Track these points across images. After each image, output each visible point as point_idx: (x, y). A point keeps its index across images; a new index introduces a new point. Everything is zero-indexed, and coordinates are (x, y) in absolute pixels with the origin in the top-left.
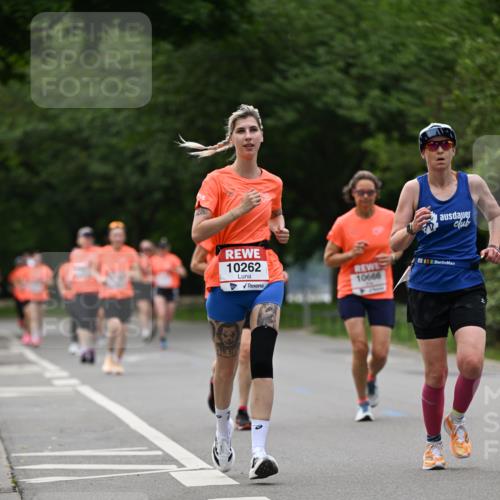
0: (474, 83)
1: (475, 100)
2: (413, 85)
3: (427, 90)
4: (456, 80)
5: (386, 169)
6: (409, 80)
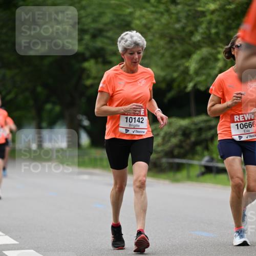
2: (110, 34)
6: (107, 31)
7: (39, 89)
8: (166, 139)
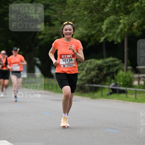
0: (73, 7)
1: (73, 12)
2: (53, 7)
3: (57, 9)
4: (67, 6)
5: (44, 34)
6: (52, 6)
7: (10, 41)
8: (88, 72)
